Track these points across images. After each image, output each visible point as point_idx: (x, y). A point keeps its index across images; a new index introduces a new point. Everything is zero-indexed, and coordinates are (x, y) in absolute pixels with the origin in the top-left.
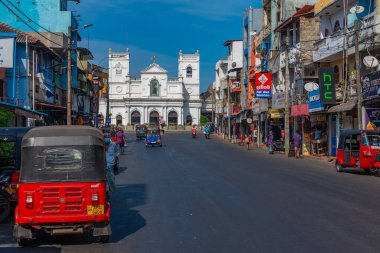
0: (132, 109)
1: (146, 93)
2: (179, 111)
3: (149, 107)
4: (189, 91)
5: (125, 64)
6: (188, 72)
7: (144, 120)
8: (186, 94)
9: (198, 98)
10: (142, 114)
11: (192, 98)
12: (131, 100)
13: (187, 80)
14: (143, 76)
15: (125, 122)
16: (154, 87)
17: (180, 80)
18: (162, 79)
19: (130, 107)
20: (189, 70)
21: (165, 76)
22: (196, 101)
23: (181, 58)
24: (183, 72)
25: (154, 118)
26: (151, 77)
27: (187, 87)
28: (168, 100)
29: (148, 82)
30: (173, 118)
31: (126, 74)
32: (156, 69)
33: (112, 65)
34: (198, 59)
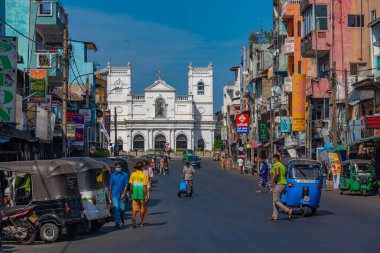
0: (135, 133)
1: (151, 114)
2: (189, 134)
3: (154, 130)
4: (201, 111)
5: (126, 80)
6: (200, 88)
7: (149, 145)
8: (196, 114)
9: (211, 119)
10: (146, 138)
11: (204, 119)
12: (134, 122)
13: (198, 98)
14: (146, 94)
15: (127, 147)
16: (160, 108)
17: (190, 98)
18: (169, 98)
19: (132, 130)
20: (201, 86)
21: (173, 95)
22: (208, 123)
23: (191, 72)
24: (193, 89)
25: (160, 143)
26: (156, 95)
27: (198, 106)
28: (176, 122)
29: (153, 102)
30: (181, 143)
31: (126, 91)
32: (161, 86)
33: (111, 80)
34: (211, 73)
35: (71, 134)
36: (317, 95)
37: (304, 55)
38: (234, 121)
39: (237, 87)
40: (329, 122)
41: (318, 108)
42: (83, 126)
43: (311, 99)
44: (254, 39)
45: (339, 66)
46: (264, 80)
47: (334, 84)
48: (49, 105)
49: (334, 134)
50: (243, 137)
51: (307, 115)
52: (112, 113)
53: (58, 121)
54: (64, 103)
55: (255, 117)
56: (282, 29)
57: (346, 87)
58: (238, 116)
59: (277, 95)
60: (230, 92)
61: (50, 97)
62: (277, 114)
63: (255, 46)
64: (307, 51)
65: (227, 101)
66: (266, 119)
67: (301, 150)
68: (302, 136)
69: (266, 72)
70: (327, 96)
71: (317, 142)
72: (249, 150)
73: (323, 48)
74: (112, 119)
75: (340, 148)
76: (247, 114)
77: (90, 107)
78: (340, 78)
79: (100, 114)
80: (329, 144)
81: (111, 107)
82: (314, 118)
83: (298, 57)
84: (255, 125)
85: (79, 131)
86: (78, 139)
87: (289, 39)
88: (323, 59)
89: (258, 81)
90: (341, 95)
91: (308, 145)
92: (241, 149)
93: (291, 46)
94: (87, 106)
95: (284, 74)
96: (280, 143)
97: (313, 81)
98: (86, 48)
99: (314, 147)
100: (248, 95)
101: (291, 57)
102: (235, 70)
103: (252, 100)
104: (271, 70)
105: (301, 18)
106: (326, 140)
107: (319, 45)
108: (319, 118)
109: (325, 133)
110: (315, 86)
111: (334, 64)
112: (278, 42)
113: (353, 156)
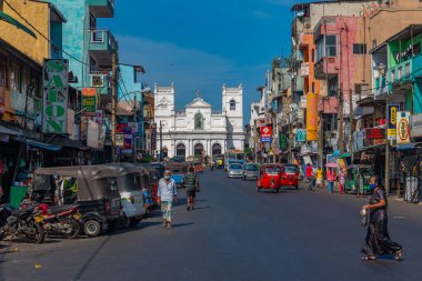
0: (178, 142)
1: (191, 127)
2: (223, 143)
3: (193, 140)
4: (233, 124)
5: (171, 98)
6: (232, 105)
7: (189, 152)
8: (229, 127)
9: (241, 131)
10: (187, 147)
11: (235, 131)
12: (176, 133)
13: (230, 113)
14: (187, 110)
15: (171, 154)
16: (199, 121)
17: (224, 114)
18: (206, 113)
19: (175, 140)
20: (233, 103)
21: (209, 110)
22: (239, 134)
23: (224, 92)
24: (226, 106)
25: (199, 150)
26: (196, 111)
27: (230, 120)
28: (212, 133)
29: (193, 116)
30: (216, 150)
31: (171, 107)
32: (200, 103)
33: (158, 99)
34: (241, 92)
35: (120, 144)
36: (327, 111)
37: (316, 77)
38: (260, 132)
39: (262, 105)
40: (337, 133)
41: (328, 121)
42: (130, 137)
43: (322, 114)
44: (277, 64)
45: (345, 87)
46: (284, 98)
47: (341, 101)
48: (100, 119)
49: (341, 144)
50: (267, 146)
51: (319, 127)
52: (158, 126)
53: (108, 132)
54: (114, 117)
55: (277, 129)
56: (298, 56)
57: (351, 104)
58: (263, 128)
59: (295, 111)
60: (257, 108)
61: (101, 111)
62: (295, 127)
63: (277, 70)
64: (319, 74)
65: (254, 116)
66: (285, 130)
67: (314, 157)
68: (315, 145)
69: (286, 91)
70: (335, 111)
71: (327, 149)
72: (272, 157)
73: (332, 71)
74: (158, 131)
75: (346, 155)
76: (270, 126)
77: (138, 120)
78: (346, 96)
79: (147, 126)
80: (337, 152)
81: (157, 121)
82: (324, 130)
83: (312, 79)
84: (277, 136)
85: (127, 141)
86: (126, 148)
87: (304, 64)
88: (333, 81)
89: (279, 99)
90: (346, 110)
91: (320, 153)
92: (265, 155)
93: (306, 69)
94: (135, 119)
95: (301, 93)
96: (297, 150)
97: (324, 99)
98: (135, 71)
99: (325, 154)
100: (271, 111)
101: (306, 79)
102: (261, 89)
103: (274, 116)
104: (290, 90)
105: (314, 47)
106: (335, 148)
107: (330, 69)
108: (329, 129)
109: (334, 142)
110: (326, 103)
111: (341, 84)
112: (296, 66)
113: (356, 162)
